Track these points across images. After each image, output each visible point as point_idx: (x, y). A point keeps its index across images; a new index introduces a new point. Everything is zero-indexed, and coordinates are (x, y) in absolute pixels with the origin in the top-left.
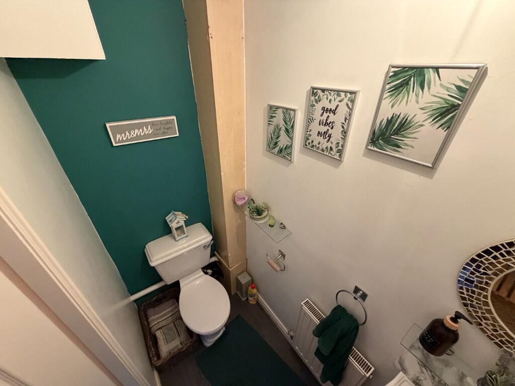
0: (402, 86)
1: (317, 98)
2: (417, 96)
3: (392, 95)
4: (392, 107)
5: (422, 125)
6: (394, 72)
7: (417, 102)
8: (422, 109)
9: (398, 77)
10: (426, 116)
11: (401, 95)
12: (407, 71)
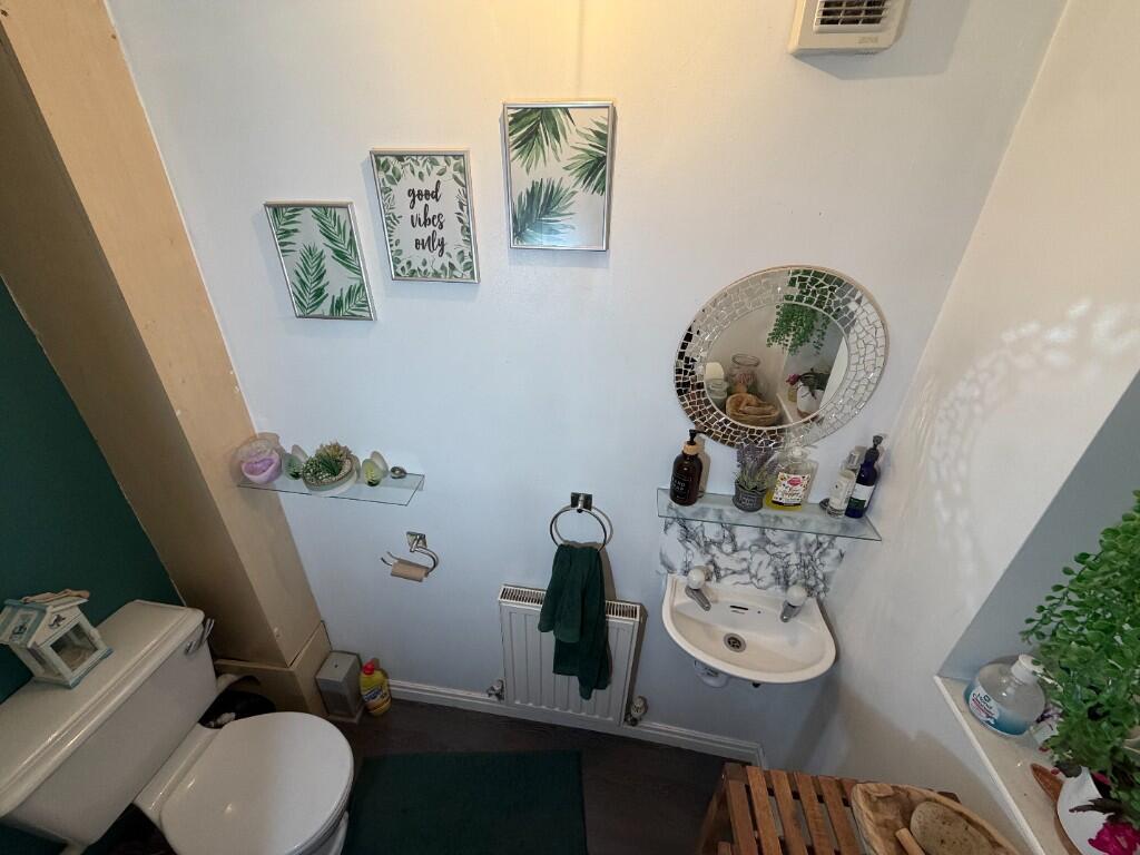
0: (529, 138)
1: (390, 173)
2: (554, 150)
3: (521, 153)
4: (528, 170)
5: (574, 193)
6: (512, 115)
7: (558, 160)
8: (566, 168)
9: (520, 123)
10: (573, 179)
11: (534, 151)
12: (530, 113)
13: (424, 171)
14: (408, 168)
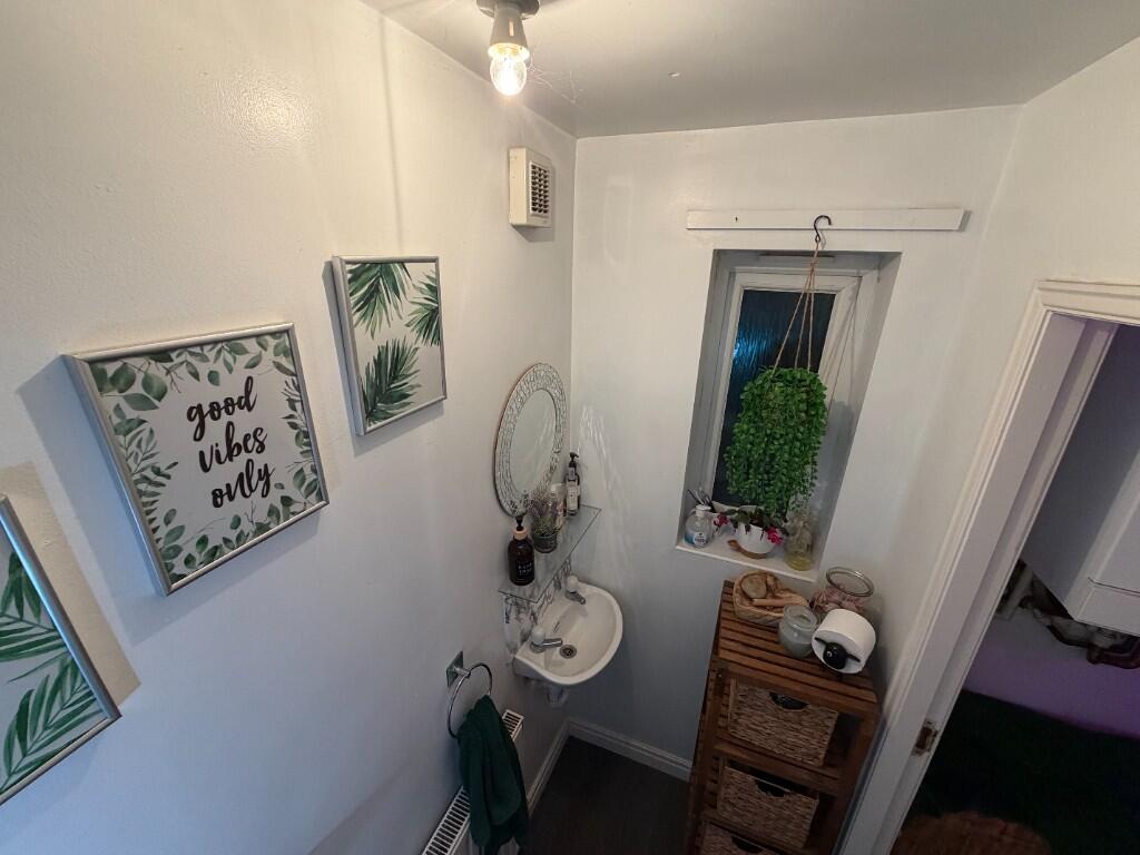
1: (137, 388)
4: (372, 335)
5: (416, 349)
6: (351, 271)
7: (401, 318)
8: (408, 325)
9: (360, 281)
10: (415, 334)
11: (376, 311)
12: (369, 269)
13: (220, 367)
14: (183, 371)
